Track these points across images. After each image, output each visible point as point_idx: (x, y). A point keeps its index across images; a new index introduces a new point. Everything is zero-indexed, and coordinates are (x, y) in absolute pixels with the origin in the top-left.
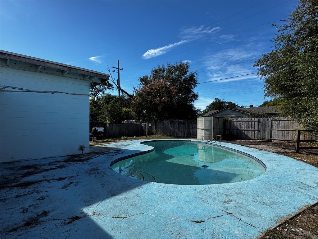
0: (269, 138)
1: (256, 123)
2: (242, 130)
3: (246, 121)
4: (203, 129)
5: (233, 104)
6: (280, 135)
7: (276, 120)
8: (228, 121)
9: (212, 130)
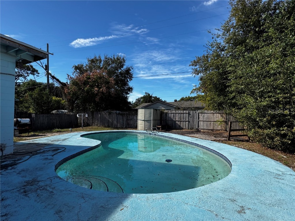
0: (197, 127)
1: (187, 115)
2: (176, 121)
3: (179, 113)
4: (144, 120)
5: (158, 98)
6: (205, 125)
7: (202, 113)
8: (164, 113)
9: (152, 121)
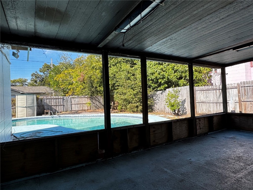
0: (71, 110)
1: (62, 100)
2: (52, 106)
3: (55, 99)
4: (26, 107)
6: (76, 107)
7: (73, 98)
8: (39, 99)
9: (35, 107)
